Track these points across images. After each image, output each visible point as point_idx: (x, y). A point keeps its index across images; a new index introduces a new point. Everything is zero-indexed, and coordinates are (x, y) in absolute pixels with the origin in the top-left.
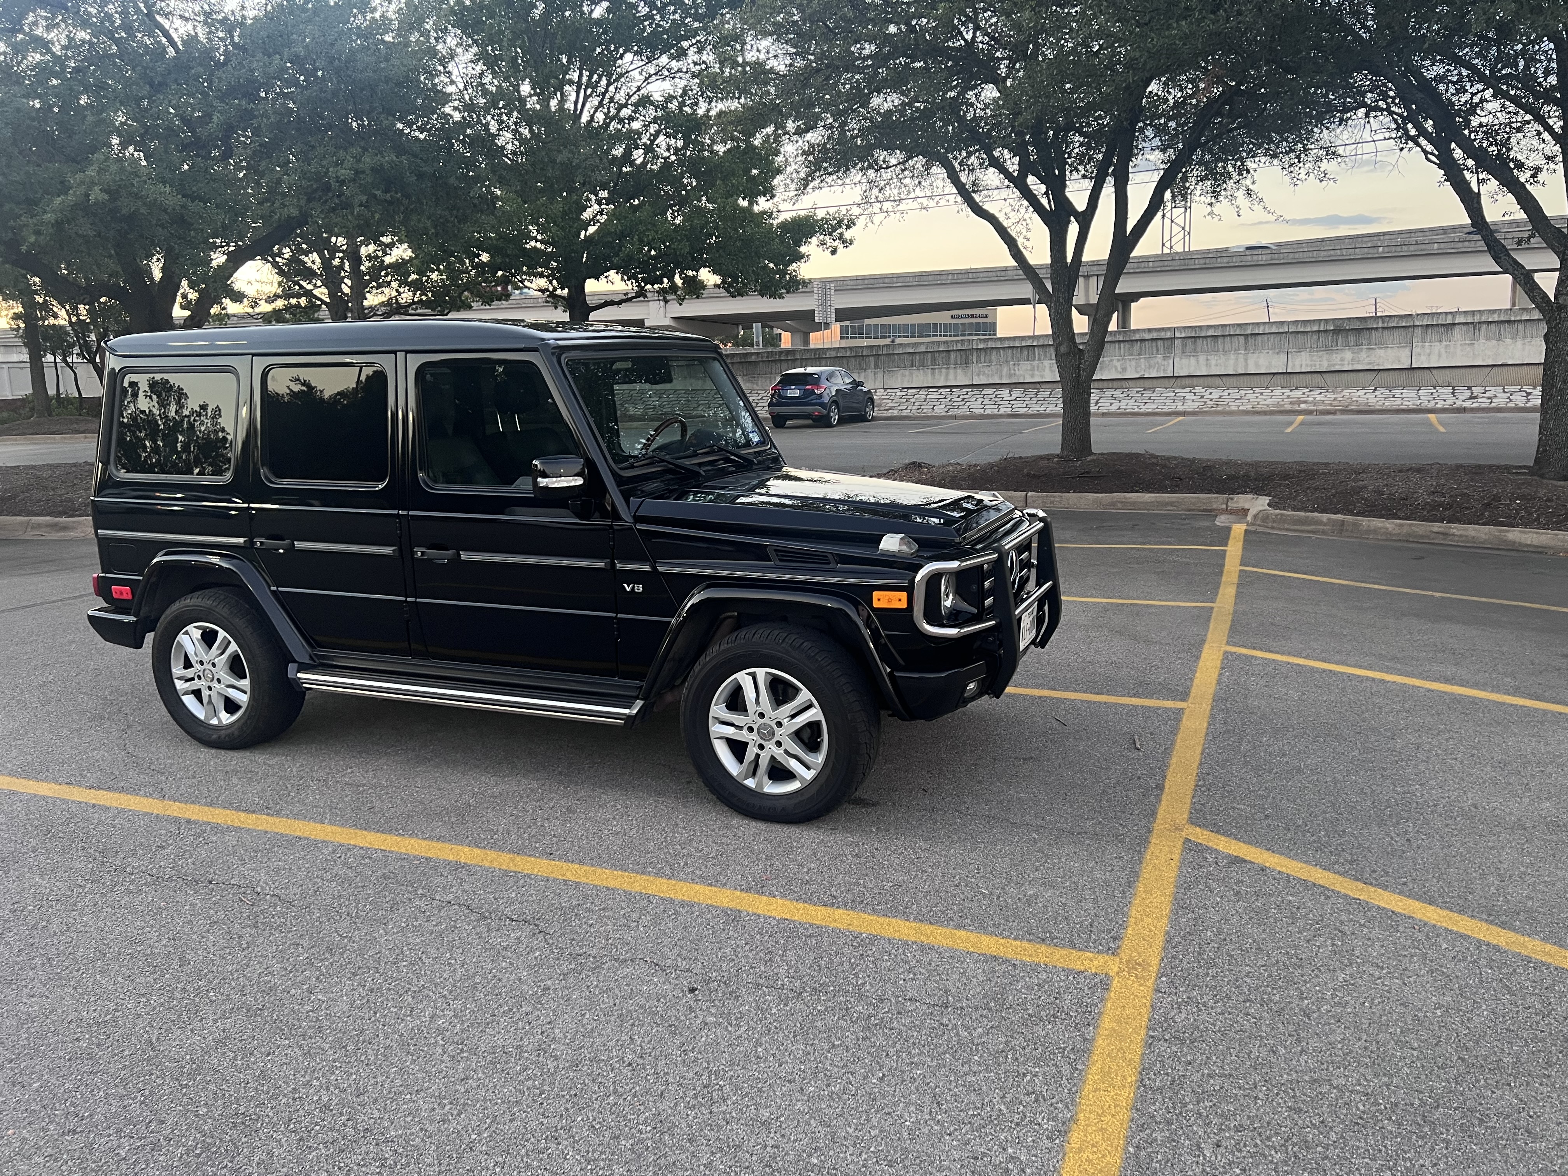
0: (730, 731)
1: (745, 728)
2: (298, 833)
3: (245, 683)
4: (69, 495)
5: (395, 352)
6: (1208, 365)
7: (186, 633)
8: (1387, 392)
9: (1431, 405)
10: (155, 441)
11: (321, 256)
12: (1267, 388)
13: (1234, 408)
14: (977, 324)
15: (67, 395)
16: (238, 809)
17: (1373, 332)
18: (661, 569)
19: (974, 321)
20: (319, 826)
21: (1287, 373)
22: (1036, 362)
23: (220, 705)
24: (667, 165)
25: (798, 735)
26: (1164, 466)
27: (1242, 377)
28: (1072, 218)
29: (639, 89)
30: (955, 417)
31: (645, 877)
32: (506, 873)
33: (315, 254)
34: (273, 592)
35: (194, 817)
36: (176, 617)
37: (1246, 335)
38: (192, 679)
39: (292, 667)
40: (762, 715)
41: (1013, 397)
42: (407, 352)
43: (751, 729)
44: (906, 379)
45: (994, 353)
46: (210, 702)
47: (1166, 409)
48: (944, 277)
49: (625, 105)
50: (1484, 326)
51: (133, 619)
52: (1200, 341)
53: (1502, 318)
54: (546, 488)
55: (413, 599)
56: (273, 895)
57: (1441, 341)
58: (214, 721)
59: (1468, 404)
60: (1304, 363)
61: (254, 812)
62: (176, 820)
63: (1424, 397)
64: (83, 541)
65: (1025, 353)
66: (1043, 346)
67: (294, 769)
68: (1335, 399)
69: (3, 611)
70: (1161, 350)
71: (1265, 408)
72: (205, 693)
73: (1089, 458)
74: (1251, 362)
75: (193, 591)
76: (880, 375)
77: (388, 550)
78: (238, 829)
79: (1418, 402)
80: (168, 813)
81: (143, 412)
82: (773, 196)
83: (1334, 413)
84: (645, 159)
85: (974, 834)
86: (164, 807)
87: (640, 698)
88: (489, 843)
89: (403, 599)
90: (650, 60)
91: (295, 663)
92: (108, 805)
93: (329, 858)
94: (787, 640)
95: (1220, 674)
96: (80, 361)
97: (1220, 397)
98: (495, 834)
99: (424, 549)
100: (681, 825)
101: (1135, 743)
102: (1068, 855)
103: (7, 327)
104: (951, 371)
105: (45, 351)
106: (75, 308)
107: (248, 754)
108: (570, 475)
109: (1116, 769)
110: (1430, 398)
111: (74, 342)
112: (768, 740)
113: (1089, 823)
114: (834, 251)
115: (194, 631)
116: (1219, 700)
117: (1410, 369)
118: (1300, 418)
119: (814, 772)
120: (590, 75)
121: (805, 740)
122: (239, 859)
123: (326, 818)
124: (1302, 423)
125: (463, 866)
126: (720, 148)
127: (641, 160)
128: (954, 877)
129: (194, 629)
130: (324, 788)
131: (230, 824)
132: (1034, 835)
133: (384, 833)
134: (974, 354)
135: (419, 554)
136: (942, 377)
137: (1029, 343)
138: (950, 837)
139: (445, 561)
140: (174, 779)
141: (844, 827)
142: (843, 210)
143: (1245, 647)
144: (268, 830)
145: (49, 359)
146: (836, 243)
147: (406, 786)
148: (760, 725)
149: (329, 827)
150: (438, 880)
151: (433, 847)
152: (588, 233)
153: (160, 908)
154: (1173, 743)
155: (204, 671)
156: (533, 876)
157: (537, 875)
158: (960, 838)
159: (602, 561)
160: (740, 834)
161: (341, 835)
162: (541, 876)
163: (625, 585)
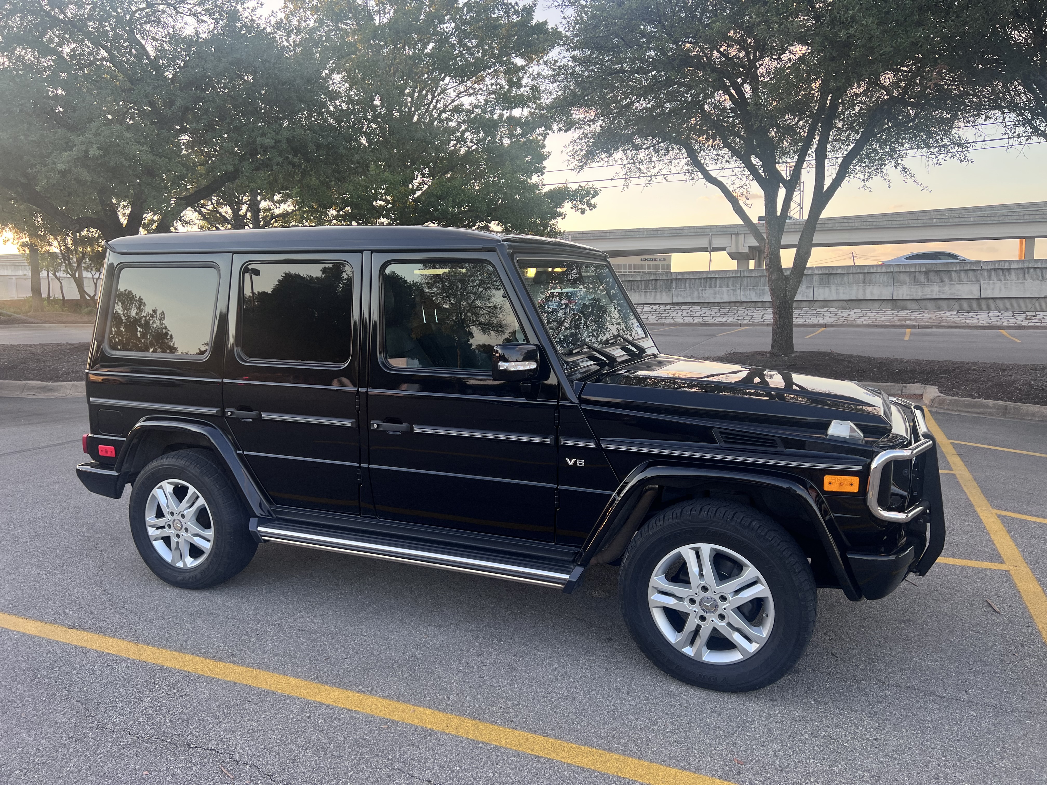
0: (671, 602)
1: (687, 600)
2: (265, 686)
3: (210, 533)
4: (55, 366)
5: (361, 251)
6: (838, 293)
7: (161, 487)
8: (967, 314)
9: (999, 323)
11: (232, 209)
12: (881, 310)
13: (859, 323)
14: (658, 265)
15: (54, 298)
16: (206, 656)
17: (953, 273)
18: (605, 446)
19: (656, 263)
20: (283, 678)
21: (893, 300)
22: (717, 289)
23: (186, 550)
24: (469, 152)
25: (740, 610)
26: (850, 362)
27: (863, 302)
28: (781, 185)
29: (453, 101)
31: (615, 756)
32: (475, 743)
33: (228, 207)
34: (239, 455)
35: (168, 664)
36: (153, 474)
37: (864, 273)
38: (163, 527)
39: (253, 521)
40: (705, 589)
41: (703, 312)
42: (373, 251)
43: (692, 601)
45: (688, 282)
46: (177, 548)
47: (811, 322)
48: (641, 233)
49: (444, 111)
50: (1031, 271)
51: (115, 473)
52: (832, 277)
54: (506, 372)
55: (366, 466)
56: (252, 766)
57: (1001, 280)
58: (180, 564)
59: (1025, 323)
60: (905, 293)
61: (220, 659)
62: (150, 667)
63: (993, 318)
65: (709, 282)
66: (722, 278)
67: (251, 613)
68: (930, 318)
69: (3, 455)
70: (805, 283)
71: (881, 323)
72: (174, 540)
73: (793, 355)
74: (868, 291)
75: (164, 453)
77: (347, 423)
78: (209, 680)
79: (990, 321)
80: (143, 658)
82: (542, 174)
83: (931, 327)
84: (455, 148)
85: (912, 710)
86: (139, 651)
87: (579, 565)
88: (447, 705)
89: (358, 465)
90: (461, 83)
91: (257, 519)
92: (89, 647)
93: (299, 718)
94: (735, 518)
95: (1011, 537)
96: (65, 275)
97: (849, 315)
98: (450, 694)
99: (380, 422)
100: (624, 690)
101: (991, 606)
102: (1020, 738)
103: (17, 252)
104: (658, 294)
105: (42, 268)
106: (64, 240)
107: (208, 594)
108: (524, 360)
109: (994, 634)
110: (998, 318)
111: (62, 263)
112: (710, 613)
113: (1014, 698)
114: (583, 212)
115: (167, 486)
116: (1032, 563)
117: (980, 298)
118: (908, 330)
119: (758, 645)
120: (420, 91)
121: (747, 615)
122: (213, 716)
123: (288, 668)
124: (912, 334)
125: (430, 734)
126: (506, 141)
127: (452, 148)
128: (927, 766)
129: (168, 485)
130: (280, 634)
131: (201, 672)
132: (971, 712)
133: (346, 689)
134: (674, 282)
135: (376, 426)
136: (652, 298)
137: (713, 276)
138: (891, 713)
139: (399, 433)
140: (146, 620)
141: (782, 698)
142: (590, 184)
143: (1010, 511)
144: (236, 681)
145: (44, 274)
146: (585, 207)
147: (354, 634)
148: (704, 598)
149: (292, 679)
150: (410, 751)
151: (396, 708)
152: (415, 196)
153: (143, 779)
154: (1025, 607)
155: (174, 521)
156: (502, 749)
157: (506, 749)
158: (902, 715)
159: (547, 437)
160: (685, 704)
161: (305, 690)
162: (511, 749)
163: (568, 460)
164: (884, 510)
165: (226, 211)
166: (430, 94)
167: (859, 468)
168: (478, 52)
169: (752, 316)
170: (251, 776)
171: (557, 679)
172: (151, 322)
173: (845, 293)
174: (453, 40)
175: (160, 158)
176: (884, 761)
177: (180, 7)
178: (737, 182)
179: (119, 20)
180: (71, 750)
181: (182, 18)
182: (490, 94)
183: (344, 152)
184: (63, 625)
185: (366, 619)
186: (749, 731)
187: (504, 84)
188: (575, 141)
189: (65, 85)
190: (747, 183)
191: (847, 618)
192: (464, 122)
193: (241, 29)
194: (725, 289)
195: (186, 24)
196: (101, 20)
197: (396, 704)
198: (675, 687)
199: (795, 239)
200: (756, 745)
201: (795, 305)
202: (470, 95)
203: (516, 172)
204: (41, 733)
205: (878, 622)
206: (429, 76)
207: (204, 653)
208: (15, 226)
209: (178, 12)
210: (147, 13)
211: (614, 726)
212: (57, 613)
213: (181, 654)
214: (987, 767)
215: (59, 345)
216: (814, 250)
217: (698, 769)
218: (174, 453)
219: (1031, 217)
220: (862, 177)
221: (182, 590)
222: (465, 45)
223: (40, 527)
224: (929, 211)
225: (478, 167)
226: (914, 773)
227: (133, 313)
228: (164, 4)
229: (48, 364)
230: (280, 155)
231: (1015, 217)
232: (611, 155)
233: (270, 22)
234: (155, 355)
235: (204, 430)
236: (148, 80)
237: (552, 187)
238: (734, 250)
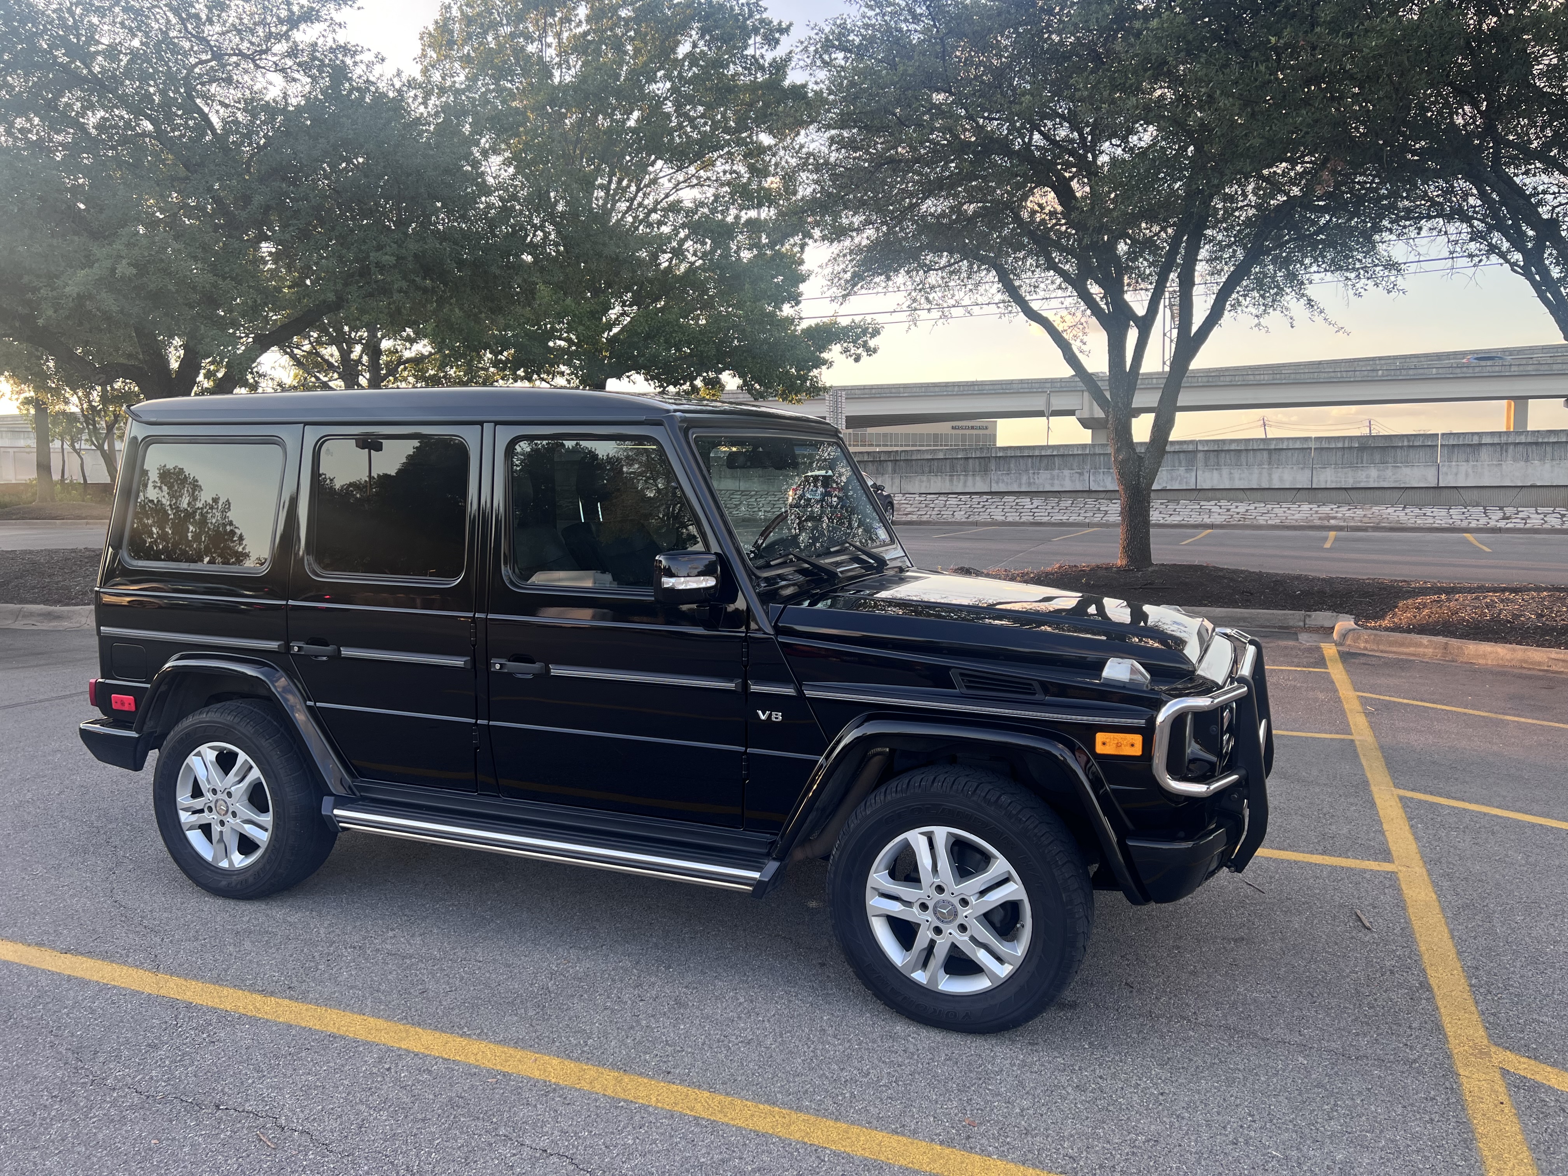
0: (895, 908)
1: (917, 905)
2: (332, 1029)
3: (267, 819)
4: (67, 583)
5: (481, 423)
6: (1231, 479)
7: (199, 754)
8: (1417, 510)
9: (1464, 524)
10: (162, 528)
11: (340, 350)
12: (1294, 503)
13: (1263, 522)
14: (974, 436)
15: (71, 481)
16: (252, 989)
17: (1399, 451)
18: (808, 693)
19: (974, 432)
20: (358, 1018)
21: (1311, 489)
22: (1056, 472)
23: (233, 843)
24: (692, 270)
25: (987, 917)
26: (1232, 580)
27: (1266, 492)
28: (1131, 323)
29: (668, 195)
30: (976, 524)
31: (803, 1116)
32: (614, 1102)
33: (334, 347)
34: (309, 708)
35: (197, 1001)
36: (188, 734)
37: (1269, 450)
38: (201, 811)
39: (327, 801)
40: (940, 889)
41: (1034, 506)
42: (497, 423)
43: (924, 907)
44: (924, 484)
45: (1013, 461)
46: (221, 840)
47: (1192, 521)
48: (950, 389)
49: (654, 210)
50: (1511, 448)
51: (134, 734)
52: (1223, 455)
53: (1529, 440)
54: (672, 590)
55: (485, 722)
56: (302, 1132)
57: (1467, 461)
58: (224, 864)
59: (1502, 524)
60: (1329, 479)
61: (272, 994)
62: (172, 1004)
63: (1456, 516)
64: (78, 632)
65: (1045, 461)
66: (1062, 456)
67: (322, 931)
68: (1365, 516)
70: (1183, 464)
71: (1294, 523)
72: (216, 828)
73: (1150, 569)
74: (1276, 477)
75: (206, 705)
76: (897, 481)
77: (458, 662)
78: (253, 1021)
79: (1451, 521)
80: (163, 992)
81: (152, 501)
82: (798, 303)
83: (1365, 529)
84: (670, 263)
85: (1220, 1056)
86: (157, 984)
87: (774, 859)
88: (583, 1052)
89: (473, 721)
90: (680, 169)
91: (333, 798)
92: (87, 977)
93: (375, 1070)
94: (978, 792)
95: (1412, 826)
96: (88, 447)
97: (1247, 511)
98: (589, 1038)
99: (503, 661)
100: (830, 1031)
101: (1360, 920)
102: (1360, 1093)
103: (16, 412)
104: (970, 478)
105: (53, 436)
106: (87, 395)
107: (263, 906)
108: (700, 574)
109: (1356, 958)
110: (1463, 517)
111: (84, 429)
112: (947, 923)
113: (1363, 1041)
114: (857, 359)
115: (209, 752)
116: (1431, 862)
117: (1438, 488)
118: (1332, 534)
119: (1011, 967)
120: (620, 181)
121: (998, 925)
122: (255, 1069)
123: (366, 1005)
124: (1336, 539)
125: (555, 1089)
126: (746, 255)
127: (667, 264)
128: (1224, 1128)
129: (209, 750)
130: (361, 959)
131: (242, 1010)
132: (1300, 1059)
133: (445, 1032)
134: (993, 462)
135: (498, 666)
136: (961, 484)
137: (1049, 453)
138: (1191, 1060)
139: (530, 677)
140: (171, 942)
141: (1045, 1041)
142: (869, 319)
143: (1419, 791)
144: (292, 1022)
145: (56, 444)
146: (860, 351)
147: (465, 959)
148: (938, 902)
149: (371, 1020)
150: (524, 1112)
151: (511, 1056)
152: (611, 334)
153: (150, 1149)
154: (1408, 922)
155: (217, 801)
156: (651, 1109)
157: (656, 1108)
158: (1205, 1062)
159: (731, 681)
160: (912, 1049)
161: (388, 1033)
162: (662, 1109)
163: (760, 712)
164: (1174, 779)
165: (331, 353)
166: (633, 185)
167: (1142, 722)
168: (705, 124)
169: (1106, 512)
170: (299, 1146)
171: (739, 1018)
172: (209, 516)
173: (1242, 478)
174: (669, 107)
175: (224, 279)
176: (1168, 1121)
177: (260, 59)
178: (1068, 318)
179: (171, 77)
180: (53, 1113)
181: (264, 75)
182: (722, 185)
183: (498, 272)
184: (54, 948)
185: (484, 939)
186: (992, 1084)
187: (743, 172)
188: (835, 259)
189: (87, 171)
190: (1083, 320)
191: (1158, 935)
192: (683, 226)
193: (350, 92)
194: (1067, 472)
195: (271, 84)
196: (144, 78)
197: (511, 1051)
198: (901, 1028)
199: (1152, 399)
200: (999, 1101)
201: (1152, 495)
202: (693, 186)
203: (759, 300)
204: (13, 1091)
205: (1199, 941)
206: (632, 159)
207: (251, 985)
208: (14, 375)
209: (258, 67)
210: (212, 67)
211: (808, 1079)
212: (47, 933)
213: (217, 987)
214: (1308, 1130)
215: (73, 551)
216: (1179, 416)
217: (914, 1133)
218: (219, 705)
219: (1521, 368)
220: (1254, 311)
221: (227, 901)
222: (686, 115)
223: (29, 813)
224: (1373, 359)
225: (706, 291)
226: (1205, 1136)
227: (184, 503)
228: (237, 55)
229: (56, 579)
230: (404, 278)
231: (1497, 369)
232: (888, 278)
233: (393, 85)
234: (212, 567)
235: (262, 673)
236: (212, 167)
237: (813, 323)
238: (1086, 415)
